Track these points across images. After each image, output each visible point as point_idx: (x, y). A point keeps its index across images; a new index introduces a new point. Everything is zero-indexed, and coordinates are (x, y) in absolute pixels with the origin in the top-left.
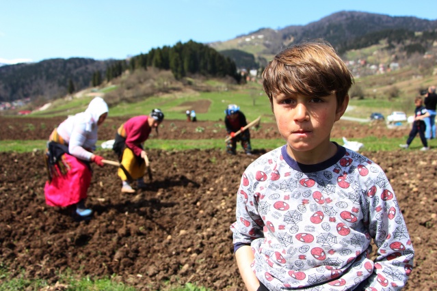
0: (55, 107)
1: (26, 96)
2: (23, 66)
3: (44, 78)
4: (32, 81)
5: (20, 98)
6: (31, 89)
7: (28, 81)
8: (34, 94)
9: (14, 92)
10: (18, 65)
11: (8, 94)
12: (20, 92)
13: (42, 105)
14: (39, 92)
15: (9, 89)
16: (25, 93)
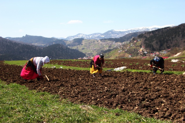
0: (183, 55)
1: (168, 48)
2: (168, 29)
3: (181, 36)
4: (172, 38)
5: (165, 49)
6: (172, 43)
7: (171, 38)
8: (173, 46)
9: (161, 45)
10: (165, 28)
11: (158, 47)
12: (165, 45)
13: (176, 54)
14: (176, 45)
15: (159, 43)
16: (168, 46)
